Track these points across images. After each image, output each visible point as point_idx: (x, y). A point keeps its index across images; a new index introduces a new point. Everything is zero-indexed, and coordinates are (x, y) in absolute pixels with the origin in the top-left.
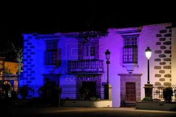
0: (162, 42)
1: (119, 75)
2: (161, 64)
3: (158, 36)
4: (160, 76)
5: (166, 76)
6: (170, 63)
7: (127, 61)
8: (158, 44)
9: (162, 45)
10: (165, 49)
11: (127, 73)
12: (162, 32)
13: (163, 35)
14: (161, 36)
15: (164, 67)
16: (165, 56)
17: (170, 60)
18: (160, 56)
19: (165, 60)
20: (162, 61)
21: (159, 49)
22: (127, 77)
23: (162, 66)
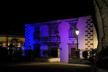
0: (89, 26)
1: (68, 44)
2: (88, 38)
3: (87, 22)
4: (88, 44)
5: (91, 44)
6: (93, 37)
7: (73, 36)
8: (87, 27)
9: (89, 27)
10: (90, 30)
11: (72, 43)
12: (88, 20)
13: (89, 22)
14: (88, 23)
15: (90, 40)
16: (90, 34)
17: (92, 35)
18: (88, 34)
19: (90, 35)
20: (89, 36)
21: (87, 30)
22: (72, 45)
23: (89, 39)
